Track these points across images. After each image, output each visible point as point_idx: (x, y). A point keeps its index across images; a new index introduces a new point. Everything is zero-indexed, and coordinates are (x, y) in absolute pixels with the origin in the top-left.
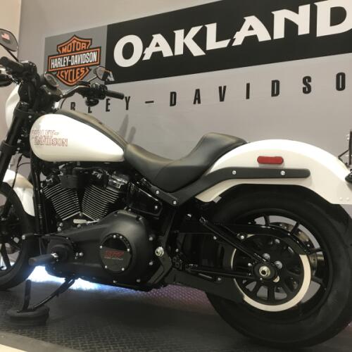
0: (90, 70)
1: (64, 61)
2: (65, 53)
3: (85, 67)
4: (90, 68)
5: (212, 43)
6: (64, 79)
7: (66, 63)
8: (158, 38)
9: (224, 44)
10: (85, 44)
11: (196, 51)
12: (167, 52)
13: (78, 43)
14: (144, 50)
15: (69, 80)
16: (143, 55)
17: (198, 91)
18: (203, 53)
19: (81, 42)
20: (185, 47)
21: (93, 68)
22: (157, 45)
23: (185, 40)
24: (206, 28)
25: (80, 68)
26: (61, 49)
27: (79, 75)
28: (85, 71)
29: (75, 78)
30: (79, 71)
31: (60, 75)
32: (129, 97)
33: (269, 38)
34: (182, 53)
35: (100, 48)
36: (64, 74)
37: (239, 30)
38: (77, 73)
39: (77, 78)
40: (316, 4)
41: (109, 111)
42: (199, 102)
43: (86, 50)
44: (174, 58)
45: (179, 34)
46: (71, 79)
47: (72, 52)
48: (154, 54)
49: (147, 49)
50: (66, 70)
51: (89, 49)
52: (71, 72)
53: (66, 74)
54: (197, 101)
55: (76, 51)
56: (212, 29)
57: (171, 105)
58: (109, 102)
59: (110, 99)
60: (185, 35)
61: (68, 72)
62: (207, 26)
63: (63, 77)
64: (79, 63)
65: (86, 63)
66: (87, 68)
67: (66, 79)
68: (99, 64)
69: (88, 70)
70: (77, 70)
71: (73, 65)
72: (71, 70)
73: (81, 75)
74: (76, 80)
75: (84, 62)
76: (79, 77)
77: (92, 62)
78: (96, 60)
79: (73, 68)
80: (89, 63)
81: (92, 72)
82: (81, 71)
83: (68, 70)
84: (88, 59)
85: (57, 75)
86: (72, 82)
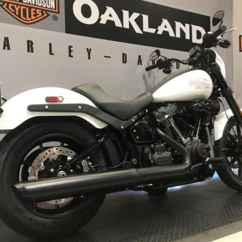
0: (48, 15)
3: (42, 10)
4: (49, 13)
5: (146, 28)
6: (15, 14)
8: (110, 10)
9: (153, 31)
12: (118, 24)
14: (100, 16)
15: (22, 17)
18: (141, 33)
20: (130, 24)
21: (52, 14)
22: (111, 15)
23: (129, 19)
25: (36, 9)
27: (34, 16)
28: (43, 14)
29: (30, 17)
31: (7, 7)
32: (90, 49)
33: (174, 36)
34: (128, 27)
36: (13, 8)
37: (160, 25)
38: (33, 13)
40: (192, 25)
41: (72, 56)
44: (123, 29)
45: (126, 13)
46: (25, 16)
48: (108, 21)
49: (102, 15)
50: (17, 5)
52: (25, 10)
53: (17, 9)
57: (123, 62)
58: (72, 49)
59: (72, 47)
60: (130, 16)
61: (20, 8)
62: (143, 15)
63: (13, 11)
64: (34, 4)
65: (42, 6)
66: (44, 12)
67: (17, 14)
68: (58, 13)
69: (46, 15)
70: (32, 10)
71: (27, 3)
72: (24, 8)
73: (38, 16)
74: (32, 20)
75: (40, 5)
76: (35, 17)
77: (50, 8)
78: (54, 8)
79: (26, 6)
80: (46, 7)
81: (50, 17)
82: (37, 12)
83: (19, 6)
84: (45, 3)
85: (4, 6)
86: (26, 21)
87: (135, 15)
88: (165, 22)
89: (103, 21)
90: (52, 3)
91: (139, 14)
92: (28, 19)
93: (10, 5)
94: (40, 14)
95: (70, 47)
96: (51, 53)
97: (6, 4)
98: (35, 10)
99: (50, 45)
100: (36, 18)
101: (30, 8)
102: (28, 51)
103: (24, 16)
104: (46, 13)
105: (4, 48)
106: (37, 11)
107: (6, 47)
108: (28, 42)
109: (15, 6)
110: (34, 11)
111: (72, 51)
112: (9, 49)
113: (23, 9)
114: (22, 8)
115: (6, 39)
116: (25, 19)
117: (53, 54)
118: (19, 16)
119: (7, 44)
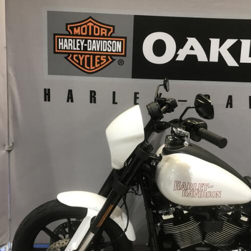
0: (113, 60)
1: (78, 44)
2: (77, 35)
3: (107, 55)
4: (113, 57)
7: (80, 47)
8: (192, 41)
10: (106, 30)
11: (231, 62)
12: (202, 57)
13: (95, 26)
14: (177, 51)
15: (86, 66)
16: (176, 55)
17: (230, 97)
18: (236, 65)
19: (100, 27)
20: (220, 56)
21: (117, 59)
22: (192, 48)
23: (219, 49)
24: (241, 42)
25: (101, 55)
26: (72, 28)
27: (98, 63)
28: (108, 60)
30: (99, 59)
31: (72, 58)
32: (160, 94)
34: (216, 60)
35: (125, 38)
36: (78, 58)
38: (97, 61)
39: (97, 65)
42: (231, 107)
43: (107, 37)
44: (209, 64)
45: (215, 42)
46: (89, 65)
47: (88, 35)
48: (188, 57)
49: (180, 50)
50: (81, 54)
51: (110, 37)
54: (229, 106)
55: (93, 35)
56: (246, 44)
58: (138, 96)
59: (138, 93)
60: (221, 44)
61: (84, 58)
62: (241, 40)
64: (98, 50)
65: (107, 51)
66: (109, 57)
67: (81, 64)
68: (125, 56)
69: (111, 60)
70: (97, 57)
71: (91, 51)
72: (89, 56)
73: (102, 63)
74: (96, 68)
75: (105, 50)
76: (99, 65)
77: (116, 52)
78: (120, 51)
79: (90, 54)
80: (112, 52)
81: (116, 62)
82: (102, 59)
83: (83, 56)
84: (110, 47)
85: (69, 58)
86: (90, 70)
89: (181, 57)
90: (119, 46)
91: (236, 40)
92: (92, 68)
93: (75, 56)
94: (105, 60)
95: (136, 94)
96: (114, 102)
97: (71, 55)
98: (99, 56)
99: (114, 93)
100: (101, 66)
102: (91, 102)
103: (87, 66)
104: (111, 58)
105: (68, 101)
106: (102, 57)
107: (70, 100)
108: (91, 92)
109: (80, 56)
111: (138, 98)
112: (72, 101)
113: (88, 58)
114: (86, 56)
115: (70, 92)
116: (89, 68)
117: (116, 103)
119: (70, 97)
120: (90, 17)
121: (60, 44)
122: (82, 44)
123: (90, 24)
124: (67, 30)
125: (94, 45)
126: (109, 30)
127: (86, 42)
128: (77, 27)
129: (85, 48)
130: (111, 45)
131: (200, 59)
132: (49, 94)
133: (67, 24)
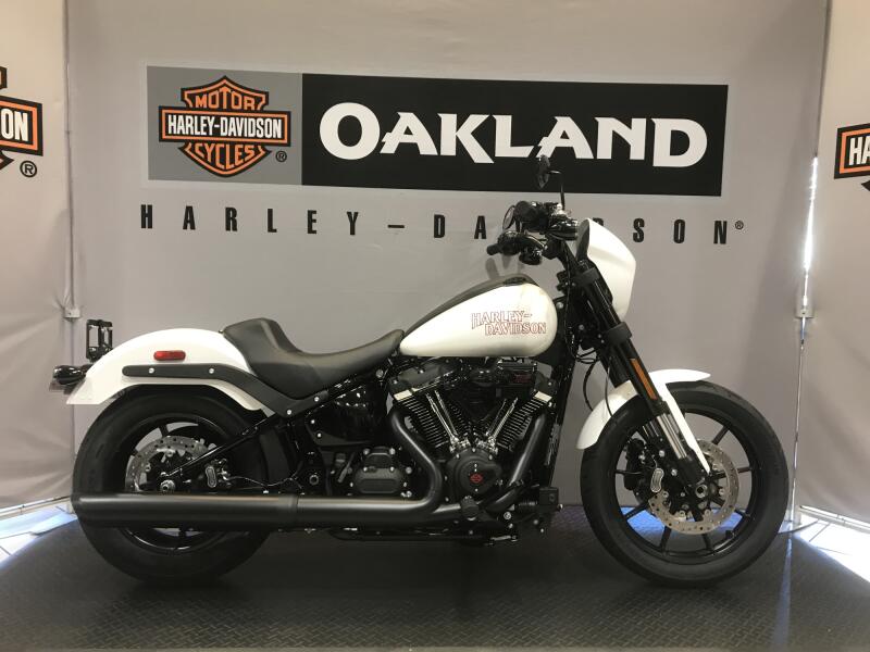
0: (268, 152)
1: (203, 125)
2: (201, 109)
3: (256, 144)
4: (267, 148)
5: (504, 147)
6: (205, 160)
7: (206, 129)
8: (408, 119)
9: (524, 152)
10: (253, 100)
11: (479, 155)
12: (427, 147)
13: (234, 94)
14: (382, 136)
15: (218, 164)
16: (381, 144)
17: (481, 220)
18: (489, 160)
19: (243, 95)
20: (459, 145)
21: (275, 150)
22: (408, 132)
23: (457, 134)
24: (495, 121)
25: (244, 143)
26: (192, 97)
27: (240, 158)
28: (257, 152)
29: (232, 161)
31: (193, 150)
32: (356, 214)
33: (591, 157)
34: (453, 152)
35: (289, 114)
36: (203, 150)
37: (547, 135)
38: (237, 154)
39: (237, 162)
40: (654, 120)
41: (315, 232)
42: (484, 237)
43: (256, 111)
44: (439, 159)
45: (448, 120)
46: (223, 161)
47: (220, 109)
48: (402, 146)
49: (388, 134)
50: (210, 143)
51: (262, 111)
52: (223, 151)
53: (209, 151)
54: (480, 234)
55: (229, 109)
56: (504, 124)
57: (436, 235)
58: (314, 217)
59: (315, 212)
60: (459, 124)
61: (215, 148)
62: (495, 117)
63: (202, 155)
64: (240, 134)
65: (256, 137)
66: (259, 147)
67: (209, 160)
68: (288, 144)
69: (263, 153)
70: (237, 147)
71: (227, 136)
72: (223, 146)
73: (247, 159)
74: (236, 167)
75: (253, 135)
76: (242, 161)
77: (272, 138)
78: (279, 136)
79: (225, 143)
80: (264, 137)
81: (272, 157)
82: (247, 151)
83: (213, 145)
84: (261, 129)
85: (187, 150)
86: (225, 170)
87: (475, 121)
88: (565, 124)
89: (390, 148)
90: (277, 128)
91: (485, 117)
92: (229, 166)
93: (198, 145)
94: (253, 153)
95: (311, 213)
96: (271, 229)
97: (190, 144)
98: (241, 146)
99: (270, 212)
100: (245, 162)
101: (233, 145)
102: (228, 229)
103: (221, 163)
104: (264, 149)
105: (185, 228)
106: (247, 147)
107: (189, 225)
108: (228, 210)
109: (206, 145)
110: (240, 150)
111: (315, 221)
112: (193, 227)
113: (221, 148)
114: (219, 146)
115: (189, 210)
116: (223, 167)
117: (275, 231)
118: (213, 164)
119: (189, 220)
120: (225, 78)
121: (170, 124)
122: (211, 123)
123: (225, 90)
124: (183, 100)
125: (232, 127)
126: (258, 100)
127: (217, 121)
128: (201, 95)
129: (217, 132)
130: (263, 127)
131: (423, 151)
132: (150, 215)
133: (183, 90)
